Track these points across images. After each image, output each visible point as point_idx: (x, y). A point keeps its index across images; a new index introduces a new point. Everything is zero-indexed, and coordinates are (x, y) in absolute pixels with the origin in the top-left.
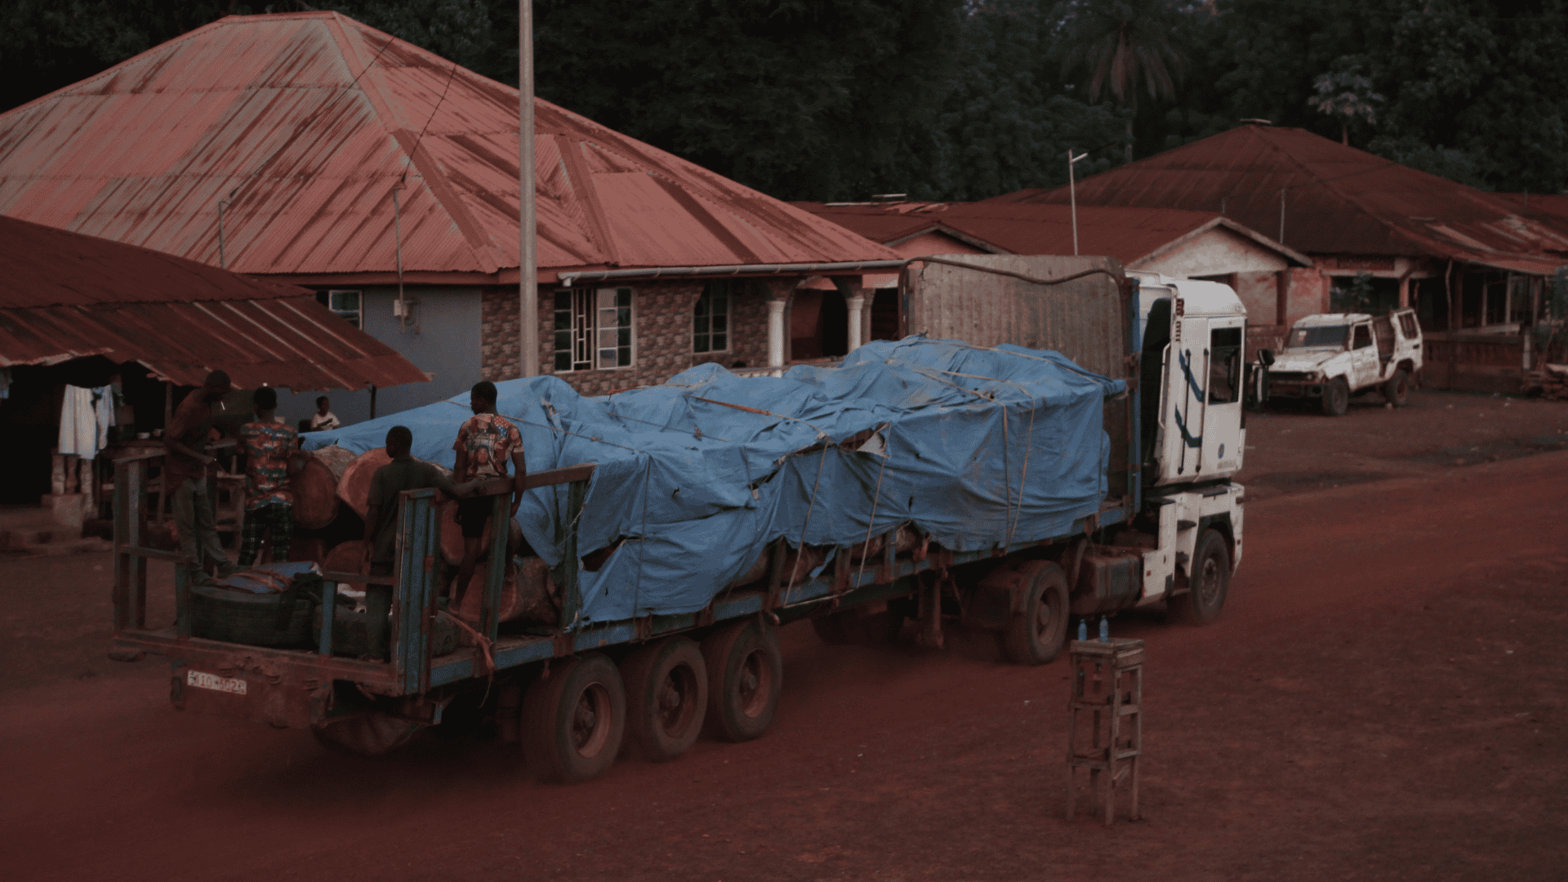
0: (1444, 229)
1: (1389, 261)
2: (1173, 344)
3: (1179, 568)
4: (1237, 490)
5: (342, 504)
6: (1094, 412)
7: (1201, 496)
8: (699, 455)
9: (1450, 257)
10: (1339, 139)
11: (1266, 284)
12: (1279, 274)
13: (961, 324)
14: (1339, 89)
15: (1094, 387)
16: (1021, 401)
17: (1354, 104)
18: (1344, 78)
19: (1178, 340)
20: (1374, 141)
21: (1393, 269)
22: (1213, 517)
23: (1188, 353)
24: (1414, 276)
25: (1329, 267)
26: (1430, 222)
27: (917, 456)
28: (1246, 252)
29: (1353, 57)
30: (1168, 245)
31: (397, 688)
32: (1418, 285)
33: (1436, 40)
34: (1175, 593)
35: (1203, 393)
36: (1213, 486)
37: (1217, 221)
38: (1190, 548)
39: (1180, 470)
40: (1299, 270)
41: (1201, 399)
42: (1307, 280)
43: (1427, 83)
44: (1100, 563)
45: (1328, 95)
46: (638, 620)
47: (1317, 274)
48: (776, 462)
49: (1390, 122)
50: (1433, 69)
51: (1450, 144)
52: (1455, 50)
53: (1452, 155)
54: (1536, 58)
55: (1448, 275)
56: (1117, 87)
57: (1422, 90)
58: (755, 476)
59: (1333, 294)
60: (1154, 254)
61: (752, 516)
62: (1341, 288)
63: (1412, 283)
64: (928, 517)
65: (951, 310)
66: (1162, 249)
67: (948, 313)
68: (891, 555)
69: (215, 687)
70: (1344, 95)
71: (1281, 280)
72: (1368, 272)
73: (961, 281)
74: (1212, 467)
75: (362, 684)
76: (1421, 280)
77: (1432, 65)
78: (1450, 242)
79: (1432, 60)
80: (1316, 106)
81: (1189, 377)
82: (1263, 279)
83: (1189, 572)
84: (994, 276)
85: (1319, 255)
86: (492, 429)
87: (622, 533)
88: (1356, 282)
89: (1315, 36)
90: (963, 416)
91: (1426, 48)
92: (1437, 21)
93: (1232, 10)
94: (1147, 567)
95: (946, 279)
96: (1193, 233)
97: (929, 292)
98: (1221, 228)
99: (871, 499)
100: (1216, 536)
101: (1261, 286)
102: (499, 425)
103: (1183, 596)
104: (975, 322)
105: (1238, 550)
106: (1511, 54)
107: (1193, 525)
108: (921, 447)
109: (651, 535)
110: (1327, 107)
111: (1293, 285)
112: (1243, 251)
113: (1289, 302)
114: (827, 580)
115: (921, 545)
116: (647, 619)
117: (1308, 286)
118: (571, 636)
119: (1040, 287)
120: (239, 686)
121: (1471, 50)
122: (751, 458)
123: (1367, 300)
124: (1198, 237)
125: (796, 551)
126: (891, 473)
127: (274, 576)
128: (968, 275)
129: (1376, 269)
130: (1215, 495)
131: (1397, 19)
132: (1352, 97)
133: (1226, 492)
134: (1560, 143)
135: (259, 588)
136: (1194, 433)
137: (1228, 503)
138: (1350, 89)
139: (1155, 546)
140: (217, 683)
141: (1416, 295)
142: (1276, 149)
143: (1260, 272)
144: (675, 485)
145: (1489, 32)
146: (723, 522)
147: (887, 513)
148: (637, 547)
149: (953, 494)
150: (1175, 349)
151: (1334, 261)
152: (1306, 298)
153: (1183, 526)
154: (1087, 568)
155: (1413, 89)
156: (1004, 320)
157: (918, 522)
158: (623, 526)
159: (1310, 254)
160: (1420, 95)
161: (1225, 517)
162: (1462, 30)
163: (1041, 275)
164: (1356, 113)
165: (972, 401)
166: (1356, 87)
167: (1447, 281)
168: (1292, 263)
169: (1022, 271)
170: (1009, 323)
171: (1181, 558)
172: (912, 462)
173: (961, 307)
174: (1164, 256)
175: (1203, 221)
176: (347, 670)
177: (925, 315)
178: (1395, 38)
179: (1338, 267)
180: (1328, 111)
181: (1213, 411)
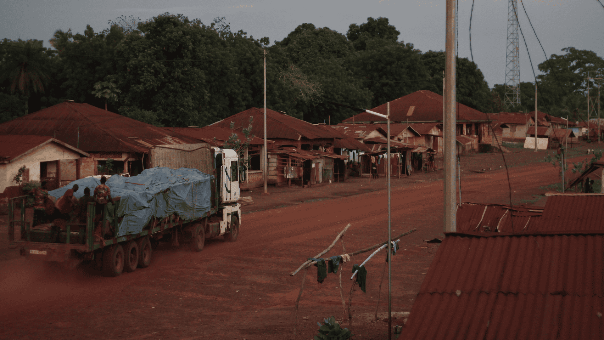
0: (141, 142)
1: (120, 154)
2: (223, 165)
3: (228, 226)
4: (239, 205)
5: (56, 209)
6: (209, 184)
7: (231, 206)
8: (138, 194)
9: (143, 152)
10: (104, 109)
11: (73, 164)
12: (77, 160)
13: (166, 163)
14: (103, 88)
15: (208, 178)
16: (196, 181)
17: (109, 94)
18: (105, 84)
19: (224, 164)
20: (120, 108)
21: (121, 157)
22: (234, 212)
23: (227, 168)
24: (129, 160)
25: (96, 157)
26: (135, 139)
27: (176, 195)
28: (63, 152)
29: (112, 75)
30: (31, 150)
31: (88, 250)
32: (131, 163)
33: (143, 69)
34: (227, 232)
35: (230, 178)
36: (233, 204)
37: (51, 140)
38: (230, 221)
39: (226, 199)
40: (85, 158)
41: (230, 180)
42: (88, 162)
43: (140, 86)
44: (211, 224)
45: (99, 90)
46: (127, 235)
47: (92, 160)
48: (153, 196)
49: (126, 101)
50: (142, 80)
51: (148, 109)
52: (151, 73)
53: (148, 113)
54: (181, 76)
55: (143, 159)
56: (22, 88)
57: (138, 88)
58: (149, 199)
59: (98, 168)
60: (26, 153)
61: (149, 210)
62: (101, 165)
63: (129, 162)
64: (179, 211)
65: (163, 160)
66: (29, 151)
67: (162, 161)
68: (171, 221)
69: (37, 253)
70: (105, 90)
71: (78, 163)
72: (112, 159)
73: (165, 152)
74: (233, 199)
75: (78, 250)
76: (132, 161)
77: (142, 79)
78: (143, 146)
79: (142, 77)
80: (94, 95)
81: (227, 174)
82: (71, 162)
83: (230, 227)
84: (174, 150)
85: (93, 152)
86: (104, 189)
87: (124, 214)
88: (107, 162)
89: (98, 67)
90: (184, 185)
91: (140, 72)
92: (144, 62)
93: (65, 58)
94: (221, 225)
95: (161, 151)
96: (42, 145)
97: (156, 155)
98: (53, 143)
99: (168, 206)
100: (235, 217)
101: (71, 165)
102: (105, 188)
103: (228, 233)
104: (169, 163)
105: (240, 221)
106: (172, 74)
107: (230, 214)
108: (177, 193)
109: (130, 214)
110: (99, 95)
111: (83, 164)
112: (62, 151)
113: (81, 171)
114: (160, 227)
115: (177, 219)
116: (129, 235)
117: (89, 164)
118: (116, 239)
119: (187, 152)
120: (45, 253)
121: (156, 73)
122: (148, 195)
123: (112, 170)
124: (43, 146)
125: (155, 219)
126: (172, 199)
127: (47, 226)
128: (167, 150)
129: (115, 157)
130: (234, 206)
131: (128, 61)
132: (109, 91)
133: (237, 205)
134: (191, 108)
135: (44, 229)
136: (229, 190)
137: (237, 208)
138: (107, 88)
139: (222, 220)
140: (38, 252)
141: (130, 167)
142: (76, 111)
143: (70, 159)
144: (135, 202)
145: (164, 66)
146: (144, 210)
147: (171, 210)
148: (127, 217)
149: (183, 205)
150: (224, 166)
151: (99, 155)
152: (88, 169)
153: (228, 215)
154: (208, 226)
155: (135, 88)
156: (177, 162)
157: (177, 212)
158: (125, 212)
159: (89, 152)
160: (138, 90)
161: (237, 212)
162: (153, 65)
163: (187, 149)
164: (110, 97)
165: (184, 181)
166: (110, 87)
167: (142, 162)
168: (82, 156)
169: (182, 148)
170: (179, 163)
171: (228, 223)
172: (176, 197)
173: (165, 159)
174: (30, 154)
175: (46, 140)
176: (74, 247)
177: (155, 162)
178: (128, 68)
179: (100, 157)
180: (99, 97)
181: (232, 183)
